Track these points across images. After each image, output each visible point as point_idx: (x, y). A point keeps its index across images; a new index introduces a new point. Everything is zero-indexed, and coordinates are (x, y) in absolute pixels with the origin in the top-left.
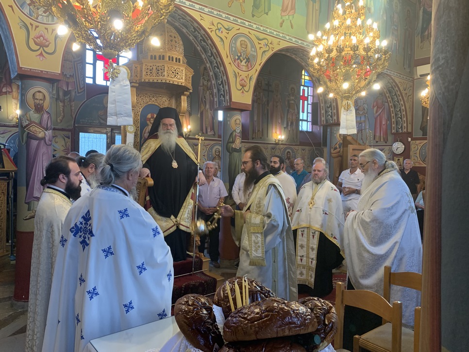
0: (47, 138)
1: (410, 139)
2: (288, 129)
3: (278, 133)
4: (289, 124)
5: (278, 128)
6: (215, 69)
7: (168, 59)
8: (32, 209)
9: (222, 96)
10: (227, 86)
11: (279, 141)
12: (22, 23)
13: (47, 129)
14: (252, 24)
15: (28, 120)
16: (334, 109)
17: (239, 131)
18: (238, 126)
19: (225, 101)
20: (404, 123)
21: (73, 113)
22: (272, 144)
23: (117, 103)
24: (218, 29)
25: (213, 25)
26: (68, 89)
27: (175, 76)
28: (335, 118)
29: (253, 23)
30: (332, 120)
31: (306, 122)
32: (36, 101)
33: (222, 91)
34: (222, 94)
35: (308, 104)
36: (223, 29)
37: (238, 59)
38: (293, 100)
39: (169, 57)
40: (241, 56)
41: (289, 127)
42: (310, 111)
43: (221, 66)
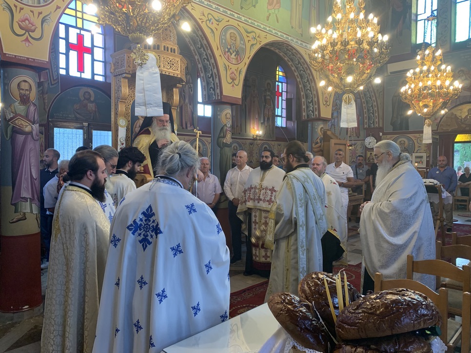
0: (34, 133)
1: (381, 134)
2: (265, 124)
3: (256, 128)
4: (266, 120)
5: (255, 123)
6: (204, 61)
7: (163, 49)
8: (19, 210)
9: (211, 89)
10: (217, 80)
11: (257, 136)
12: (6, 5)
13: (34, 123)
14: (241, 17)
15: (12, 113)
16: (315, 105)
17: (229, 126)
18: (228, 120)
19: (215, 95)
20: (376, 118)
21: (46, 107)
22: (250, 139)
23: (146, 92)
24: (209, 20)
25: (204, 15)
26: (40, 80)
27: (171, 67)
28: (317, 113)
29: (241, 15)
30: (313, 115)
31: (280, 118)
32: (21, 91)
33: (212, 84)
34: (211, 88)
35: (282, 100)
36: (213, 20)
37: (228, 52)
38: (269, 95)
39: (164, 46)
40: (231, 48)
41: (266, 122)
42: (284, 106)
43: (211, 58)
